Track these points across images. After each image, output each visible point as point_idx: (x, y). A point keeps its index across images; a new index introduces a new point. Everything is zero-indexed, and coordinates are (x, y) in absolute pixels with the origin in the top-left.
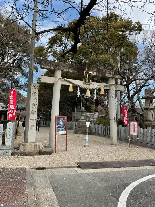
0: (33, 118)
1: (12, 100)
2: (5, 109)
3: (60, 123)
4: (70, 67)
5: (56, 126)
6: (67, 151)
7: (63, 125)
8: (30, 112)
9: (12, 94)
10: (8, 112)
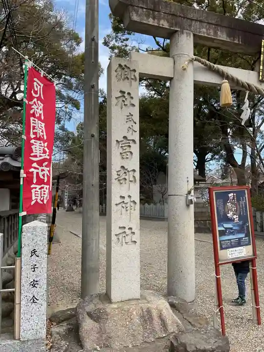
0: (127, 200)
1: (39, 118)
2: (8, 160)
3: (230, 215)
4: (220, 23)
5: (218, 229)
6: (259, 323)
7: (241, 223)
8: (114, 175)
9: (36, 92)
10: (23, 174)
